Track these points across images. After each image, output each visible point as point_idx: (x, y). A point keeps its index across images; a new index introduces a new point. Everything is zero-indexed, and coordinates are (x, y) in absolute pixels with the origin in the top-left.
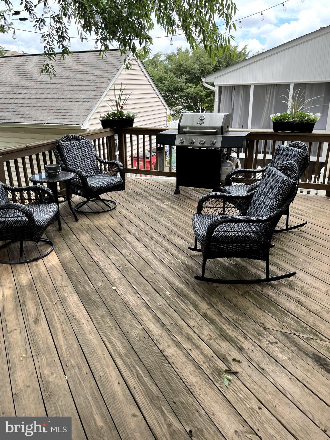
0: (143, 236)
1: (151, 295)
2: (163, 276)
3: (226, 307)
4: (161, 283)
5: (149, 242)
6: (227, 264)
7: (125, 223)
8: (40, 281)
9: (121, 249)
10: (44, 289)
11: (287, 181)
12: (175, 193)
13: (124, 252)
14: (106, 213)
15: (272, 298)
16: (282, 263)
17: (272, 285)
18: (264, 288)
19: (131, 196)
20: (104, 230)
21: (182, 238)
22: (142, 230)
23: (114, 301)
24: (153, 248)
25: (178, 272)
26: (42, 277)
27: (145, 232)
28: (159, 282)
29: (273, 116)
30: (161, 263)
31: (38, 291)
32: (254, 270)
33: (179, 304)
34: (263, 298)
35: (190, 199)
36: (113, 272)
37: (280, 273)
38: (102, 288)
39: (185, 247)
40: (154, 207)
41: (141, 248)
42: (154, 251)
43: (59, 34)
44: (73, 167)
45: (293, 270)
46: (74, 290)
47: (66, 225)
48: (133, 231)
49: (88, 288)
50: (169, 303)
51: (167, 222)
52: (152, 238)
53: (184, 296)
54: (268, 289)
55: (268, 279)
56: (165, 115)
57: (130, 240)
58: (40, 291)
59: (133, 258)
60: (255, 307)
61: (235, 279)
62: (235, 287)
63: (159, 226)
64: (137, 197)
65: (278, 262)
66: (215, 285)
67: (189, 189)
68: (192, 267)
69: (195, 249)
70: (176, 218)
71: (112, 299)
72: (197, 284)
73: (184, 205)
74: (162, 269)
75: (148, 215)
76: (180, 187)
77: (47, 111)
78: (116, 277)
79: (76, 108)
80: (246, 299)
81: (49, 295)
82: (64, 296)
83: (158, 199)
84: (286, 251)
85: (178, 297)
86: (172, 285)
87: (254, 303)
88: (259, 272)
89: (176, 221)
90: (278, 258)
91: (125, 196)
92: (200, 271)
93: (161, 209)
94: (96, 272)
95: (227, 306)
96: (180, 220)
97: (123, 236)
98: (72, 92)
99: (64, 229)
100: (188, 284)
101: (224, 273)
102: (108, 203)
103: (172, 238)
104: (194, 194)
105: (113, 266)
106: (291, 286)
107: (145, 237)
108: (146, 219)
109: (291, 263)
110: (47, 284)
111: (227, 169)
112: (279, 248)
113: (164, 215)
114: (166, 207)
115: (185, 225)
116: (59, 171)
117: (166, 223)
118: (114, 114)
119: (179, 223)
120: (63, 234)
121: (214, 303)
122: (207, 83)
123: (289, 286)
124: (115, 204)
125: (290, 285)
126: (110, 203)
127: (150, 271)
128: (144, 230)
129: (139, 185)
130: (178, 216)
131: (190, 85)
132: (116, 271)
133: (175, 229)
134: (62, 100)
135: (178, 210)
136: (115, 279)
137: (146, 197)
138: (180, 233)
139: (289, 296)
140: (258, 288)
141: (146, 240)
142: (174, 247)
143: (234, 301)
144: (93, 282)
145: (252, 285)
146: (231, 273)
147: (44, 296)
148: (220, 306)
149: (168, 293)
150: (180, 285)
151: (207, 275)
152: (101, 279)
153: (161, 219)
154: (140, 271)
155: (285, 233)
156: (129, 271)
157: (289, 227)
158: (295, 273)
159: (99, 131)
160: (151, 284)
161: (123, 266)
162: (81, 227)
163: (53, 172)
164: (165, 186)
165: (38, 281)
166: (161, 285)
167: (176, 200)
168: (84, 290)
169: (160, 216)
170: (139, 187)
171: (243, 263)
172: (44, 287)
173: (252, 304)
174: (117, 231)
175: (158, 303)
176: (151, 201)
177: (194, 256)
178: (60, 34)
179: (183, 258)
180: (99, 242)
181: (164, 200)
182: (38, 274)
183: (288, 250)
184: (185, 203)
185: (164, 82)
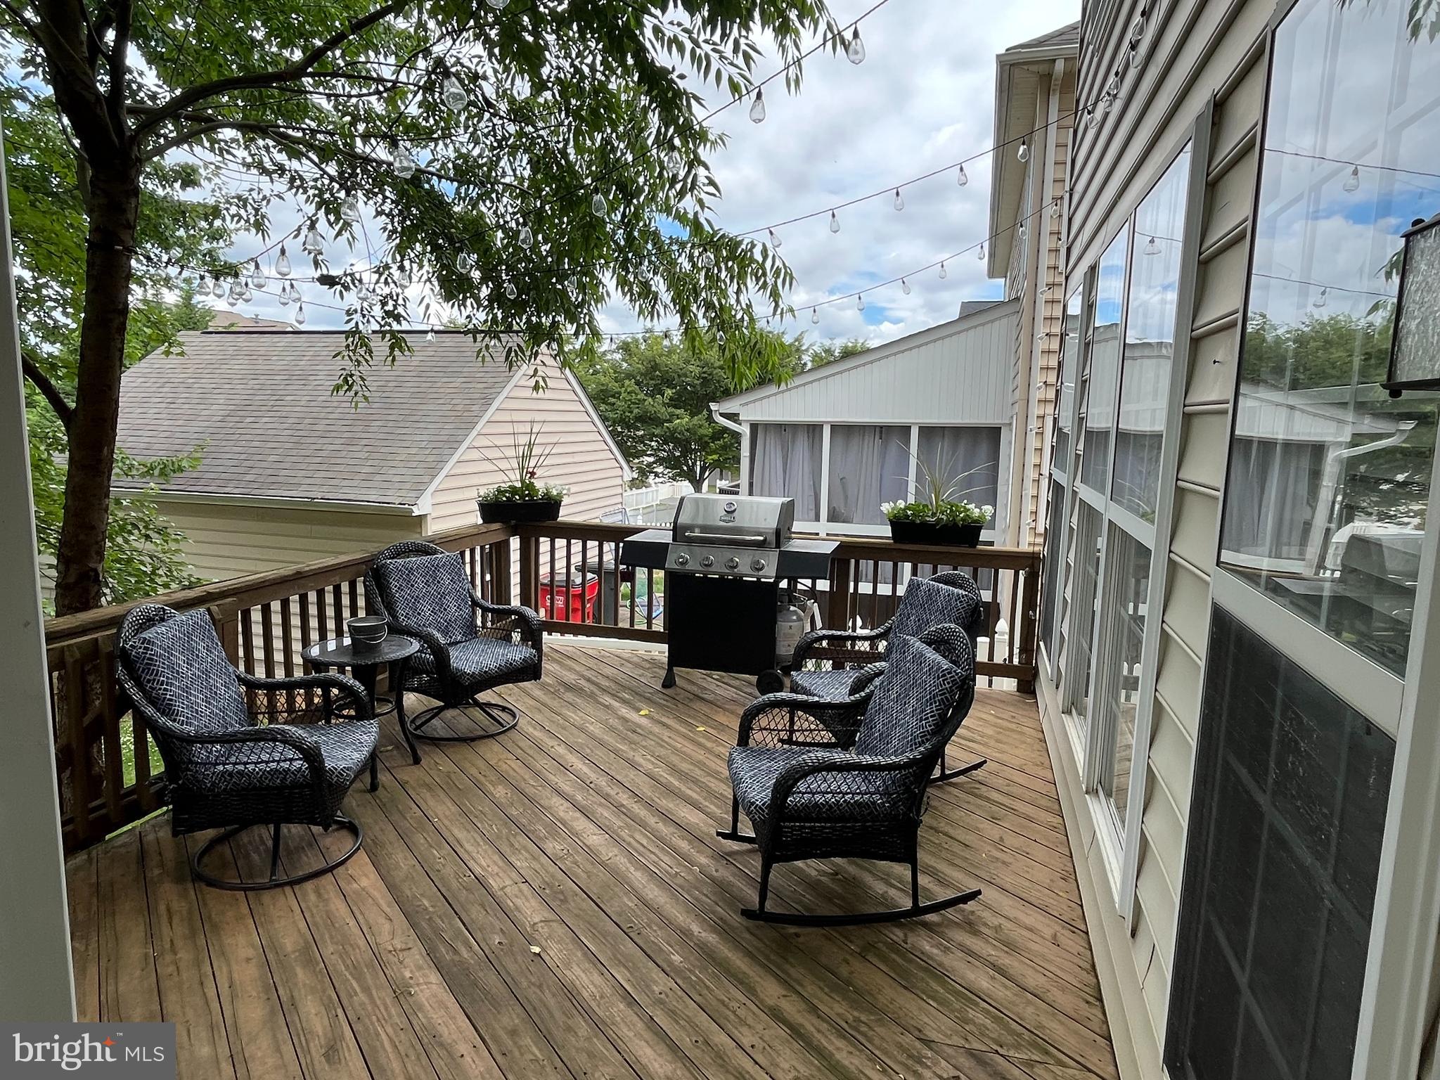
0: (595, 803)
1: (634, 964)
2: (657, 911)
3: (826, 990)
4: (655, 931)
5: (614, 819)
6: (814, 873)
7: (546, 766)
8: (331, 937)
9: (541, 839)
10: (344, 962)
11: (949, 673)
12: (664, 686)
13: (552, 846)
14: (491, 739)
15: (932, 959)
16: (943, 867)
17: (925, 925)
18: (910, 934)
19: (555, 694)
20: (492, 789)
21: (696, 806)
22: (591, 785)
23: (540, 987)
24: (624, 834)
25: (696, 899)
26: (337, 925)
27: (598, 792)
28: (651, 928)
29: (886, 507)
30: (651, 876)
31: (330, 968)
32: (880, 887)
33: (708, 987)
34: (911, 961)
35: (703, 699)
36: (527, 904)
37: (944, 895)
38: (502, 950)
39: (705, 829)
40: (614, 722)
41: (595, 838)
42: (629, 844)
43: (387, 308)
44: (412, 622)
45: (973, 886)
46: (428, 958)
47: (388, 774)
48: (566, 788)
49: (465, 953)
50: (684, 986)
51: (653, 763)
52: (619, 807)
53: (720, 965)
54: (919, 936)
55: (917, 910)
56: (619, 481)
57: (562, 814)
58: (334, 965)
59: (576, 863)
60: (895, 985)
61: (838, 912)
62: (841, 934)
63: (632, 774)
64: (569, 696)
65: (935, 865)
66: (792, 930)
67: (697, 674)
68: (730, 884)
69: (733, 836)
70: (673, 753)
71: (533, 980)
72: (748, 929)
73: (689, 716)
74: (653, 893)
75: (602, 743)
76: (675, 669)
77: (324, 467)
78: (536, 920)
79: (402, 464)
80: (869, 965)
81: (359, 978)
82: (403, 978)
83: (624, 701)
84: (946, 834)
85: (703, 969)
86: (685, 933)
87: (892, 975)
88: (892, 892)
89: (675, 759)
90: (933, 854)
91: (538, 693)
92: (753, 897)
93: (634, 727)
94: (483, 906)
95: (828, 986)
96: (686, 757)
97: (542, 802)
98: (391, 424)
99: (383, 787)
100: (722, 929)
101: (809, 898)
102: (495, 712)
103: (671, 805)
104: (712, 687)
105: (524, 887)
106: (971, 926)
107: (601, 805)
108: (600, 755)
109: (964, 865)
110: (351, 945)
111: (791, 627)
112: (931, 828)
113: (644, 743)
114: (644, 721)
115: (698, 772)
116: (382, 637)
117: (651, 767)
118: (514, 490)
119: (685, 767)
120: (381, 801)
121: (795, 980)
122: (721, 415)
123: (968, 928)
124: (514, 716)
125: (970, 924)
126: (500, 713)
127: (625, 900)
128: (596, 785)
129: (569, 662)
130: (679, 746)
131: (678, 412)
132: (534, 902)
133: (676, 783)
134: (364, 442)
135: (677, 732)
136: (535, 924)
137: (592, 696)
138: (689, 792)
139: (970, 953)
140: (897, 934)
141: (605, 813)
142: (678, 832)
143: (844, 971)
144: (479, 936)
145: (882, 929)
146: (828, 896)
147: (348, 980)
148: (810, 989)
149: (676, 958)
150: (703, 934)
151: (769, 906)
152: (497, 925)
153: (636, 754)
154: (598, 901)
155: (939, 787)
156: (570, 899)
157: (948, 772)
158: (979, 892)
159: (476, 531)
160: (632, 935)
161: (551, 888)
162: (428, 780)
163: (367, 639)
164: (637, 665)
165: (327, 936)
166: (657, 936)
167: (669, 704)
168: (456, 958)
169: (633, 746)
170: (570, 669)
171: (852, 870)
172: (343, 955)
173: (889, 979)
174: (527, 790)
175: (655, 988)
176: (606, 706)
177: (732, 854)
178: (390, 307)
179: (703, 860)
180: (481, 823)
181: (639, 704)
182: (325, 916)
183: (951, 831)
184: (692, 712)
185: (612, 400)
